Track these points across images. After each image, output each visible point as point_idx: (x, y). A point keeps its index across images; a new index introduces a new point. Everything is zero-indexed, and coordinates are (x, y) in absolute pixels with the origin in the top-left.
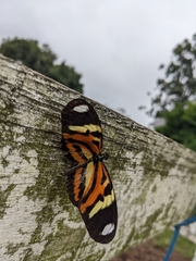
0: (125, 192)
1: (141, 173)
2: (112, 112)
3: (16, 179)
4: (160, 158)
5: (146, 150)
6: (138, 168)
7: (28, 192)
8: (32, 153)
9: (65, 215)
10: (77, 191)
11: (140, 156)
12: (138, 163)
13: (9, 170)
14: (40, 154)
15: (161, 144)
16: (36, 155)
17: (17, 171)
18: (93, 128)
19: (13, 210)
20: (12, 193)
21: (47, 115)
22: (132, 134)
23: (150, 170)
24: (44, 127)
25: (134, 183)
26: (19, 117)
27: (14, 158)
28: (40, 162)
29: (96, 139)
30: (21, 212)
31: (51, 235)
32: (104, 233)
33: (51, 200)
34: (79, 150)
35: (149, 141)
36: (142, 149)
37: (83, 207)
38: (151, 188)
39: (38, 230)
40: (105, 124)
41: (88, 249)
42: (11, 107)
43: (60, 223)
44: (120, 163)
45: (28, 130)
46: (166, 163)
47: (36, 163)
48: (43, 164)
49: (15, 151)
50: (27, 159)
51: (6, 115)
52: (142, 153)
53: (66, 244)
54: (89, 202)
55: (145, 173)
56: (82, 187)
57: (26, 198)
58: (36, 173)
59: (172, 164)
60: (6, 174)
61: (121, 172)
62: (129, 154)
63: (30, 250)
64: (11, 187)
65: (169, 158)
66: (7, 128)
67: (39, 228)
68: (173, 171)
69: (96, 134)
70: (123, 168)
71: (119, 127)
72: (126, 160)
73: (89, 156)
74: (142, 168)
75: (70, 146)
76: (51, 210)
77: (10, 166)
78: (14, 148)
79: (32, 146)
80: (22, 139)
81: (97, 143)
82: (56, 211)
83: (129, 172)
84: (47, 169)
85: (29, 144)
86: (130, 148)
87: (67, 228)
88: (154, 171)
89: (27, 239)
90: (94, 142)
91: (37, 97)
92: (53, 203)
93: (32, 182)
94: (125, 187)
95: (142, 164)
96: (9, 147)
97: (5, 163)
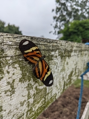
0: (56, 68)
1: (60, 59)
2: (41, 38)
3: (14, 77)
4: (65, 50)
5: (59, 49)
6: (58, 57)
7: (20, 80)
8: (17, 65)
9: (37, 84)
11: (57, 52)
12: (57, 55)
13: (11, 75)
14: (20, 64)
15: (64, 44)
16: (18, 65)
17: (14, 74)
18: (34, 48)
19: (17, 89)
20: (15, 83)
21: (16, 49)
22: (51, 44)
23: (63, 56)
24: (17, 54)
25: (58, 64)
26: (7, 53)
27: (11, 69)
28: (20, 67)
29: (37, 52)
31: (34, 94)
33: (29, 81)
34: (33, 59)
35: (59, 45)
36: (57, 49)
37: (41, 78)
38: (66, 63)
40: (39, 44)
41: (50, 95)
43: (36, 88)
44: (51, 58)
45: (12, 57)
46: (68, 51)
47: (19, 68)
48: (22, 68)
49: (10, 67)
50: (16, 68)
51: (2, 54)
52: (57, 51)
53: (41, 95)
54: (43, 76)
55: (62, 58)
56: (39, 72)
57: (20, 83)
58: (21, 72)
59: (71, 51)
60: (10, 76)
62: (53, 53)
63: (29, 102)
64: (14, 81)
65: (69, 49)
66: (4, 59)
67: (29, 92)
68: (73, 54)
69: (37, 50)
70: (52, 60)
71: (45, 43)
72: (52, 56)
73: (38, 59)
74: (59, 57)
75: (28, 59)
76: (31, 84)
77: (10, 73)
78: (9, 66)
80: (11, 61)
81: (38, 53)
82: (33, 84)
83: (55, 60)
84: (24, 70)
85: (14, 62)
87: (39, 89)
88: (65, 56)
89: (26, 98)
90: (37, 53)
91: (10, 43)
92: (31, 81)
93: (20, 76)
95: (59, 55)
96: (7, 66)
97: (8, 72)
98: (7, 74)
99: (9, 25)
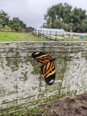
0: (77, 69)
3: (26, 70)
5: (82, 51)
10: (44, 70)
11: (79, 54)
12: (80, 57)
13: (24, 68)
14: (32, 63)
17: (26, 68)
21: (29, 52)
27: (24, 65)
29: (48, 57)
30: (33, 78)
32: (50, 82)
35: (83, 47)
36: (80, 51)
39: (41, 83)
42: (18, 53)
44: (68, 59)
45: (25, 57)
47: (31, 65)
48: (34, 65)
50: (28, 64)
51: (17, 56)
52: (80, 52)
54: (47, 73)
56: (46, 69)
57: (32, 75)
58: (33, 67)
61: (70, 62)
62: (72, 55)
63: (40, 89)
64: (26, 72)
70: (70, 60)
71: (61, 47)
78: (23, 63)
79: (28, 61)
80: (24, 60)
83: (76, 61)
86: (72, 52)
91: (24, 49)
93: (32, 70)
94: (76, 67)
96: (21, 63)
97: (22, 67)
98: (21, 68)
99: (75, 9)
